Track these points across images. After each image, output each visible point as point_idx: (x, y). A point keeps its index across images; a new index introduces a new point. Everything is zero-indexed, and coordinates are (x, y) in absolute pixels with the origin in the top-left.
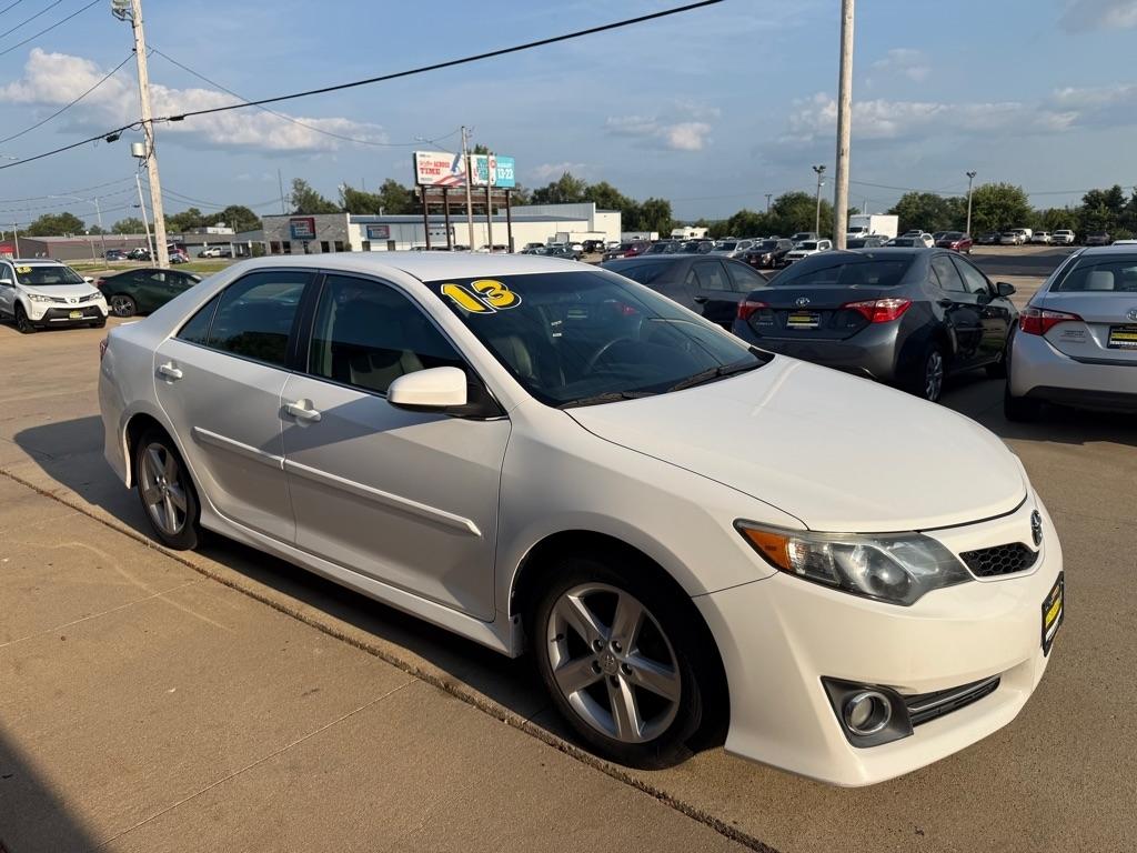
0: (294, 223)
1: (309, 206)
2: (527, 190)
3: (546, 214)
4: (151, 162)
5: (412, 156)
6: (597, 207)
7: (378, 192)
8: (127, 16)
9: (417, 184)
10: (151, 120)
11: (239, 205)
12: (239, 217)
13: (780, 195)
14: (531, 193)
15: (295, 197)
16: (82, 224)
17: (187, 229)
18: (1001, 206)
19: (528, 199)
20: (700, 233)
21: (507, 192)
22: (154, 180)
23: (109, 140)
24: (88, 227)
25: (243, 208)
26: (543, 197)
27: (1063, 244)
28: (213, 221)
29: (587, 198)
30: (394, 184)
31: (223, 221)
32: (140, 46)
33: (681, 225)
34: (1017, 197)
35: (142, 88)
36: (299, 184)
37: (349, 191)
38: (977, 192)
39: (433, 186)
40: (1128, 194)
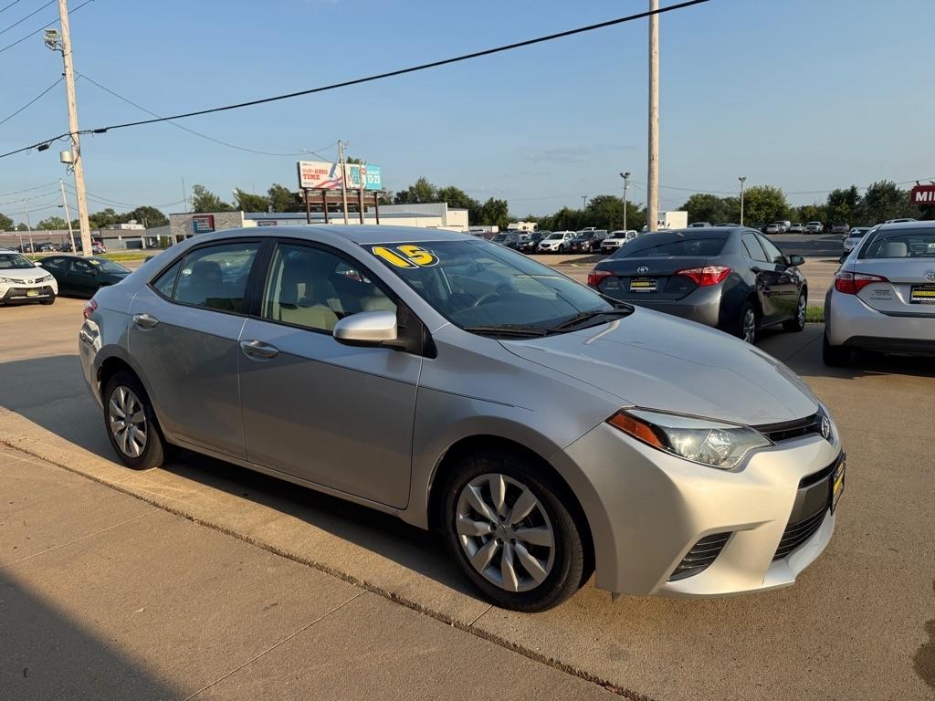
0: (196, 220)
1: (207, 206)
2: (391, 192)
3: (407, 212)
4: (78, 167)
5: (296, 165)
6: (449, 206)
7: (267, 195)
8: (58, 47)
9: (301, 187)
10: (78, 133)
11: (147, 206)
12: (148, 216)
13: (594, 196)
14: (394, 195)
15: (196, 199)
16: (11, 222)
17: (104, 226)
18: (767, 204)
19: (392, 200)
20: (531, 227)
21: (375, 194)
22: (80, 181)
23: (40, 149)
24: (16, 224)
25: (150, 208)
26: (403, 198)
27: (815, 233)
28: (126, 219)
29: (441, 200)
30: (279, 188)
31: (135, 218)
32: (69, 72)
33: (515, 221)
34: (778, 197)
35: (70, 106)
36: (198, 190)
37: (241, 194)
38: (748, 193)
39: (314, 189)
40: (862, 193)
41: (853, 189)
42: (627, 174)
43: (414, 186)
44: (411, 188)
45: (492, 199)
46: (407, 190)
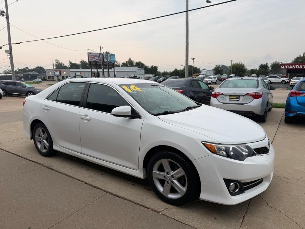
0: (55, 71)
1: (60, 66)
2: (120, 63)
5: (87, 54)
6: (138, 68)
7: (79, 63)
8: (5, 16)
9: (89, 61)
11: (40, 66)
12: (40, 70)
15: (56, 64)
17: (25, 73)
19: (120, 65)
21: (114, 63)
25: (41, 67)
26: (124, 65)
28: (32, 71)
29: (135, 66)
30: (83, 61)
36: (57, 61)
37: (71, 63)
38: (233, 65)
39: (93, 62)
40: (269, 65)
41: (267, 64)
42: (194, 58)
43: (127, 61)
44: (126, 62)
45: (153, 66)
46: (125, 62)
